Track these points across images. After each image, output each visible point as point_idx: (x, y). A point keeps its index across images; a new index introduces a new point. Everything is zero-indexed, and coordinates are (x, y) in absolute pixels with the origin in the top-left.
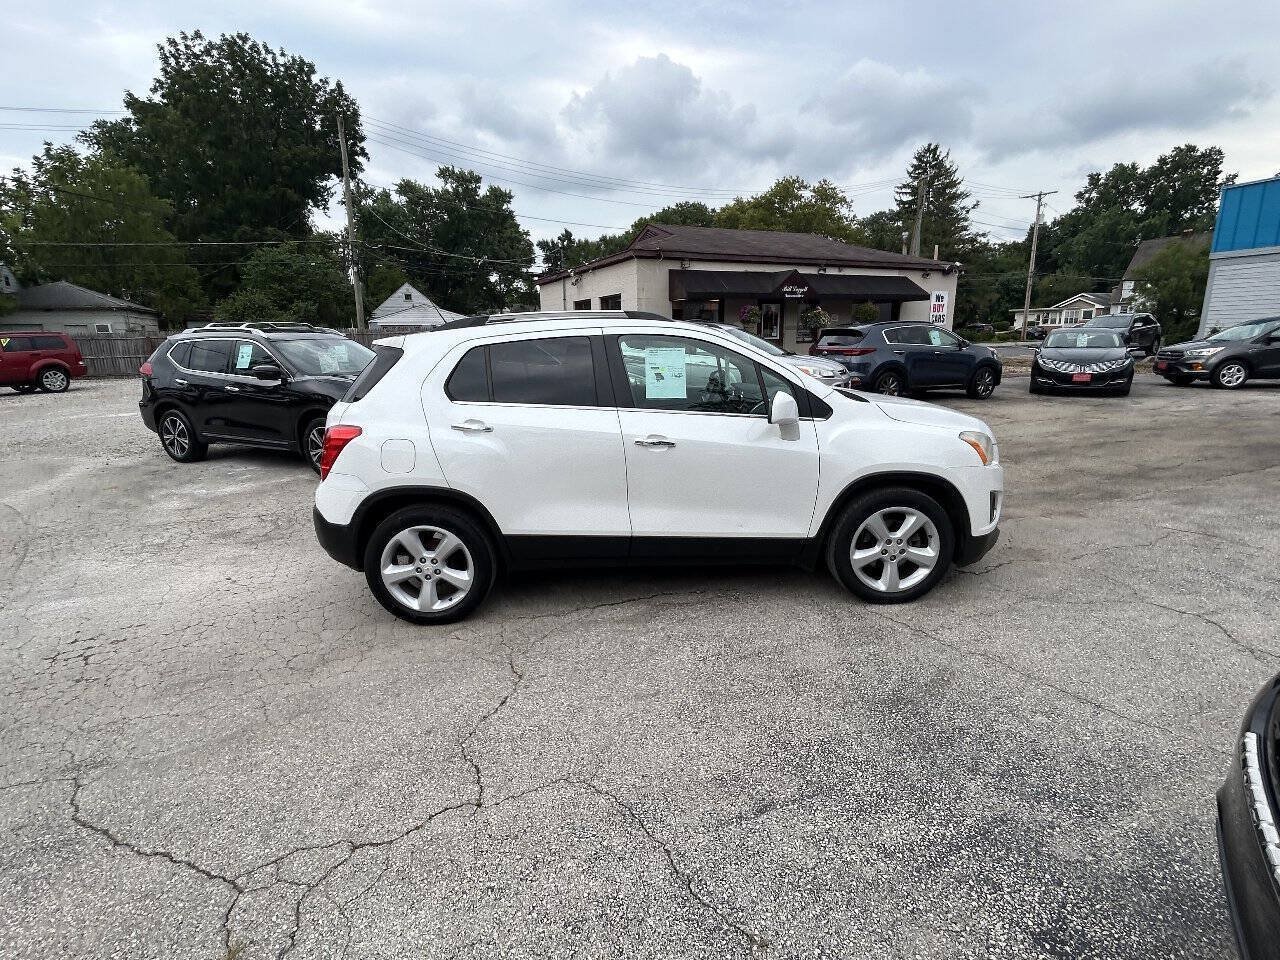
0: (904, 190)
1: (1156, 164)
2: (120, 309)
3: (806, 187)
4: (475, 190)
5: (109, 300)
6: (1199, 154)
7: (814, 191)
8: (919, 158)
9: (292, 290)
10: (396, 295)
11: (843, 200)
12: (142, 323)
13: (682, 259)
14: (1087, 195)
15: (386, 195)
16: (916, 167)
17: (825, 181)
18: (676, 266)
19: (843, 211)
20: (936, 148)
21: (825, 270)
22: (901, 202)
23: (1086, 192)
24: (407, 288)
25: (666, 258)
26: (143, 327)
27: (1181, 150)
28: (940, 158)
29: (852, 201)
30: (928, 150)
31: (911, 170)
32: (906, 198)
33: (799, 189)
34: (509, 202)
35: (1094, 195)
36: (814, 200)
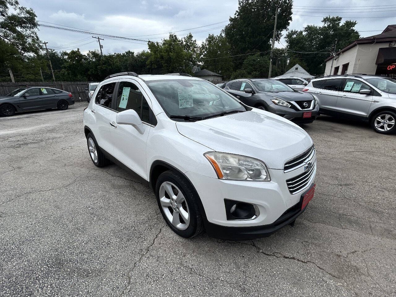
2: (213, 76)
4: (338, 24)
5: (212, 73)
9: (254, 68)
10: (293, 68)
12: (217, 79)
15: (301, 32)
18: (386, 46)
24: (297, 66)
25: (377, 43)
26: (218, 80)
34: (354, 26)
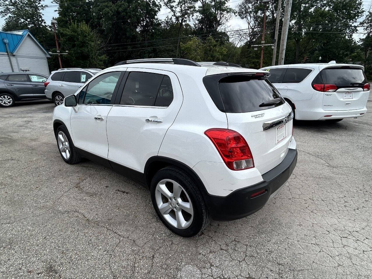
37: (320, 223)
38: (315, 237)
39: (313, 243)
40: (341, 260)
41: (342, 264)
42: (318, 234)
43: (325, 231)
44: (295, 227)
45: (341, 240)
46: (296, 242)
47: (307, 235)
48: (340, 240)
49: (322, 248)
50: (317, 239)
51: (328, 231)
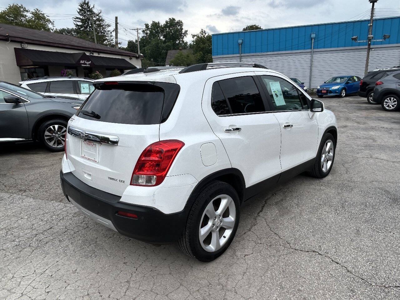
0: (77, 20)
1: (165, 23)
3: (27, 11)
6: (176, 22)
7: (32, 13)
8: (81, 6)
11: (49, 21)
13: (21, 43)
14: (146, 32)
16: (81, 10)
17: (37, 10)
18: (18, 46)
19: (50, 26)
20: (88, 3)
21: (93, 54)
22: (77, 25)
23: (145, 30)
25: (12, 41)
27: (171, 20)
28: (91, 8)
29: (54, 22)
30: (85, 3)
31: (79, 11)
32: (80, 24)
33: (23, 11)
35: (148, 32)
36: (33, 19)
37: (64, 291)
38: (52, 276)
39: (47, 271)
40: (15, 282)
41: (12, 280)
42: (52, 280)
43: (51, 289)
44: (74, 266)
45: (30, 297)
46: (57, 260)
47: (59, 271)
48: (30, 295)
49: (36, 275)
50: (47, 276)
51: (48, 292)
